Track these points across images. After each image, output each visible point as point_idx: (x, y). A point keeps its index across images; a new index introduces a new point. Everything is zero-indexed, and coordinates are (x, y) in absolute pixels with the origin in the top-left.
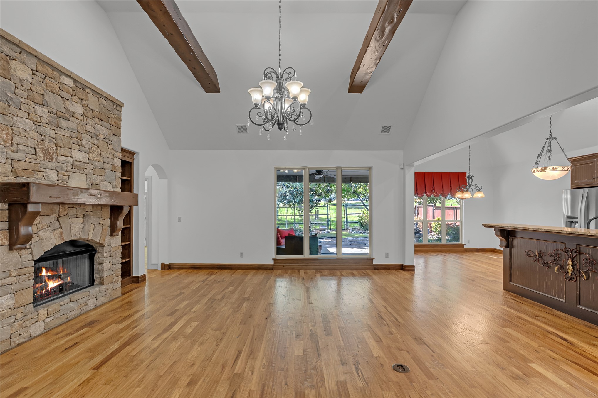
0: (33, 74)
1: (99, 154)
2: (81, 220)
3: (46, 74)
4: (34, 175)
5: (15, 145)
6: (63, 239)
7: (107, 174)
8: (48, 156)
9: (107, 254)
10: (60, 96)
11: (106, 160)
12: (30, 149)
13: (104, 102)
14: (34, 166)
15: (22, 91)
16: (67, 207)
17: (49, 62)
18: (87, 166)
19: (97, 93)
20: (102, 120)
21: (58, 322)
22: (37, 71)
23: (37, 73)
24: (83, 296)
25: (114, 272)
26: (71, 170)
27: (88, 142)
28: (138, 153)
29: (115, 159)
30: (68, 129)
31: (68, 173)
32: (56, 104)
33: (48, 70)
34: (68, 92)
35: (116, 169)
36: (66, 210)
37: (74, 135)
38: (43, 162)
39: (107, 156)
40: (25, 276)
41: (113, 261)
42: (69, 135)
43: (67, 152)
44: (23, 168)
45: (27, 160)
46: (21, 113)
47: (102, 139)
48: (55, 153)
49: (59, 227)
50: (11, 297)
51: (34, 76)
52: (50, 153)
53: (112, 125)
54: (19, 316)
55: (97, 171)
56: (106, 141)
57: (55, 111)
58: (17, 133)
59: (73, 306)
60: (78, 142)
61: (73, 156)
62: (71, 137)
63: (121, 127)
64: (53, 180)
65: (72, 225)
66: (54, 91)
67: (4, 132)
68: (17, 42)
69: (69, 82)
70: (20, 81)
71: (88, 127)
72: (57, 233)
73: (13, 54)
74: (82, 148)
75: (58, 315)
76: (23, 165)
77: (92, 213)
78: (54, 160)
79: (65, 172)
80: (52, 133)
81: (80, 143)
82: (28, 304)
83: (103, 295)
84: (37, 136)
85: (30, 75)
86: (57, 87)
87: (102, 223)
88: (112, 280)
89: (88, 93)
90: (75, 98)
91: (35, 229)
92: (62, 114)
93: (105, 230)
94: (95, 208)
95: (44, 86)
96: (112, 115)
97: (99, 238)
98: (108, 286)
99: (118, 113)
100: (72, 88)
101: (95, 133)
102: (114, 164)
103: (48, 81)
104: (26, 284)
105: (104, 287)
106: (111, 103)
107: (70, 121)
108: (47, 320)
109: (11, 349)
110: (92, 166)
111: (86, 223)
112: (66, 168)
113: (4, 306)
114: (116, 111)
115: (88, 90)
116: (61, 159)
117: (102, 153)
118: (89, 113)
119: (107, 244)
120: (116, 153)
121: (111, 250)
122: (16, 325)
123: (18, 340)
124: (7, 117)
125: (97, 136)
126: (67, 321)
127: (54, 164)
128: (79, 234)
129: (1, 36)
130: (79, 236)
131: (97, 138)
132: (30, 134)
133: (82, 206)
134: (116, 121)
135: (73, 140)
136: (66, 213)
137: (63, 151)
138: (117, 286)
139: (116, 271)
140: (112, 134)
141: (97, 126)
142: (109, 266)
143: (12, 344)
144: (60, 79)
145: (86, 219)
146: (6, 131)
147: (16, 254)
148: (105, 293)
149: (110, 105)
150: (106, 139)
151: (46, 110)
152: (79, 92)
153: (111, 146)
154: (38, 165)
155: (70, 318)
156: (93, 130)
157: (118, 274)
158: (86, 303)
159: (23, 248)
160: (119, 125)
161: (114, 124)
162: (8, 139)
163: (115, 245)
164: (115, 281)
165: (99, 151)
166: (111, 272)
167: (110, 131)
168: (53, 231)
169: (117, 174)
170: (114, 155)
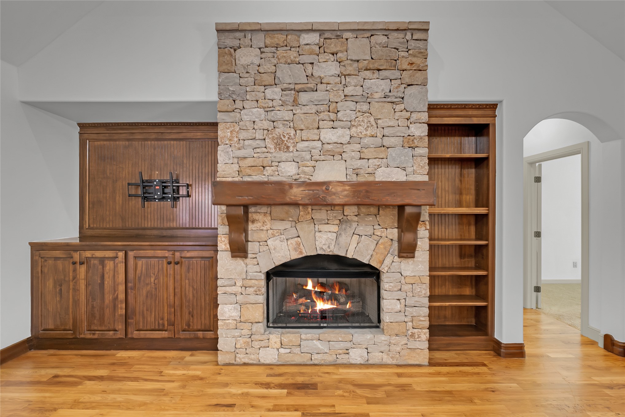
0: (262, 53)
1: (372, 126)
2: (335, 228)
3: (277, 44)
4: (262, 171)
5: (241, 142)
6: (301, 253)
7: (391, 155)
8: (281, 145)
9: (390, 286)
10: (299, 63)
11: (386, 132)
12: (258, 142)
13: (381, 39)
14: (263, 161)
15: (246, 79)
16: (310, 210)
17: (278, 28)
18: (347, 148)
20: (379, 70)
21: (298, 359)
22: (266, 47)
23: (266, 50)
24: (340, 339)
25: (410, 320)
26: (318, 157)
27: (349, 111)
28: (501, 102)
29: (411, 126)
30: (311, 103)
31: (313, 163)
32: (293, 76)
33: (280, 38)
34: (311, 53)
35: (414, 143)
36: (308, 213)
37: (322, 108)
38: (274, 154)
39: (391, 124)
40: (252, 290)
41: (407, 300)
42: (314, 111)
43: (312, 134)
44: (250, 165)
45: (255, 155)
46: (247, 104)
47: (377, 100)
48: (292, 139)
49: (297, 235)
50: (237, 309)
51: (263, 56)
52: (283, 141)
53: (403, 71)
54: (245, 332)
55: (367, 153)
56: (389, 100)
57: (292, 86)
58: (245, 128)
59: (321, 347)
60: (329, 116)
61: (321, 138)
62: (318, 112)
63: (427, 66)
64: (289, 174)
65: (317, 234)
66: (289, 61)
67: (228, 130)
68: (236, 27)
69: (313, 38)
70: (244, 68)
71: (348, 90)
72: (292, 244)
73: (236, 43)
74: (336, 124)
75: (297, 350)
76: (249, 162)
77: (356, 219)
78: (291, 149)
79: (308, 163)
80: (288, 115)
81: (333, 116)
82: (257, 323)
83: (382, 349)
84: (267, 124)
85: (257, 56)
86: (293, 54)
87: (379, 234)
88: (404, 331)
89: (347, 39)
90: (322, 57)
91: (263, 236)
92: (303, 86)
93: (382, 247)
94: (363, 210)
95: (275, 61)
96: (403, 54)
97: (368, 257)
98: (394, 339)
99: (418, 45)
100: (317, 44)
101: (364, 94)
102: (409, 136)
103: (281, 52)
104: (252, 298)
105: (382, 338)
106: (399, 35)
107: (316, 91)
108: (282, 351)
109: (233, 365)
110: (359, 146)
111: (343, 233)
112: (308, 157)
113: (227, 315)
114: (412, 44)
115: (346, 35)
116: (301, 145)
117: (379, 121)
118: (350, 68)
119: (386, 269)
120: (413, 115)
121: (403, 281)
122: (241, 341)
123: (244, 358)
124: (232, 114)
125: (367, 99)
126: (312, 363)
127: (291, 154)
128: (329, 247)
129: (221, 30)
130: (329, 250)
131: (369, 100)
132: (259, 125)
133: (337, 208)
134: (414, 60)
135: (322, 116)
136: (309, 217)
137: (305, 135)
138: (417, 345)
139: (414, 318)
140: (403, 86)
141: (368, 83)
142: (398, 306)
143: (238, 359)
144: (298, 41)
145: (344, 226)
146: (231, 129)
147: (240, 262)
148: (386, 348)
149: (396, 38)
150: (389, 97)
151: (278, 90)
152: (330, 44)
153: (402, 107)
154: (268, 159)
155: (316, 362)
156: (359, 91)
157: (420, 325)
158: (347, 352)
159: (246, 257)
160: (422, 65)
161: (409, 67)
162: (233, 137)
163: (413, 274)
164: (413, 335)
165: (372, 119)
166: (401, 317)
167: (399, 82)
168: (287, 240)
169: (418, 151)
170: (408, 120)
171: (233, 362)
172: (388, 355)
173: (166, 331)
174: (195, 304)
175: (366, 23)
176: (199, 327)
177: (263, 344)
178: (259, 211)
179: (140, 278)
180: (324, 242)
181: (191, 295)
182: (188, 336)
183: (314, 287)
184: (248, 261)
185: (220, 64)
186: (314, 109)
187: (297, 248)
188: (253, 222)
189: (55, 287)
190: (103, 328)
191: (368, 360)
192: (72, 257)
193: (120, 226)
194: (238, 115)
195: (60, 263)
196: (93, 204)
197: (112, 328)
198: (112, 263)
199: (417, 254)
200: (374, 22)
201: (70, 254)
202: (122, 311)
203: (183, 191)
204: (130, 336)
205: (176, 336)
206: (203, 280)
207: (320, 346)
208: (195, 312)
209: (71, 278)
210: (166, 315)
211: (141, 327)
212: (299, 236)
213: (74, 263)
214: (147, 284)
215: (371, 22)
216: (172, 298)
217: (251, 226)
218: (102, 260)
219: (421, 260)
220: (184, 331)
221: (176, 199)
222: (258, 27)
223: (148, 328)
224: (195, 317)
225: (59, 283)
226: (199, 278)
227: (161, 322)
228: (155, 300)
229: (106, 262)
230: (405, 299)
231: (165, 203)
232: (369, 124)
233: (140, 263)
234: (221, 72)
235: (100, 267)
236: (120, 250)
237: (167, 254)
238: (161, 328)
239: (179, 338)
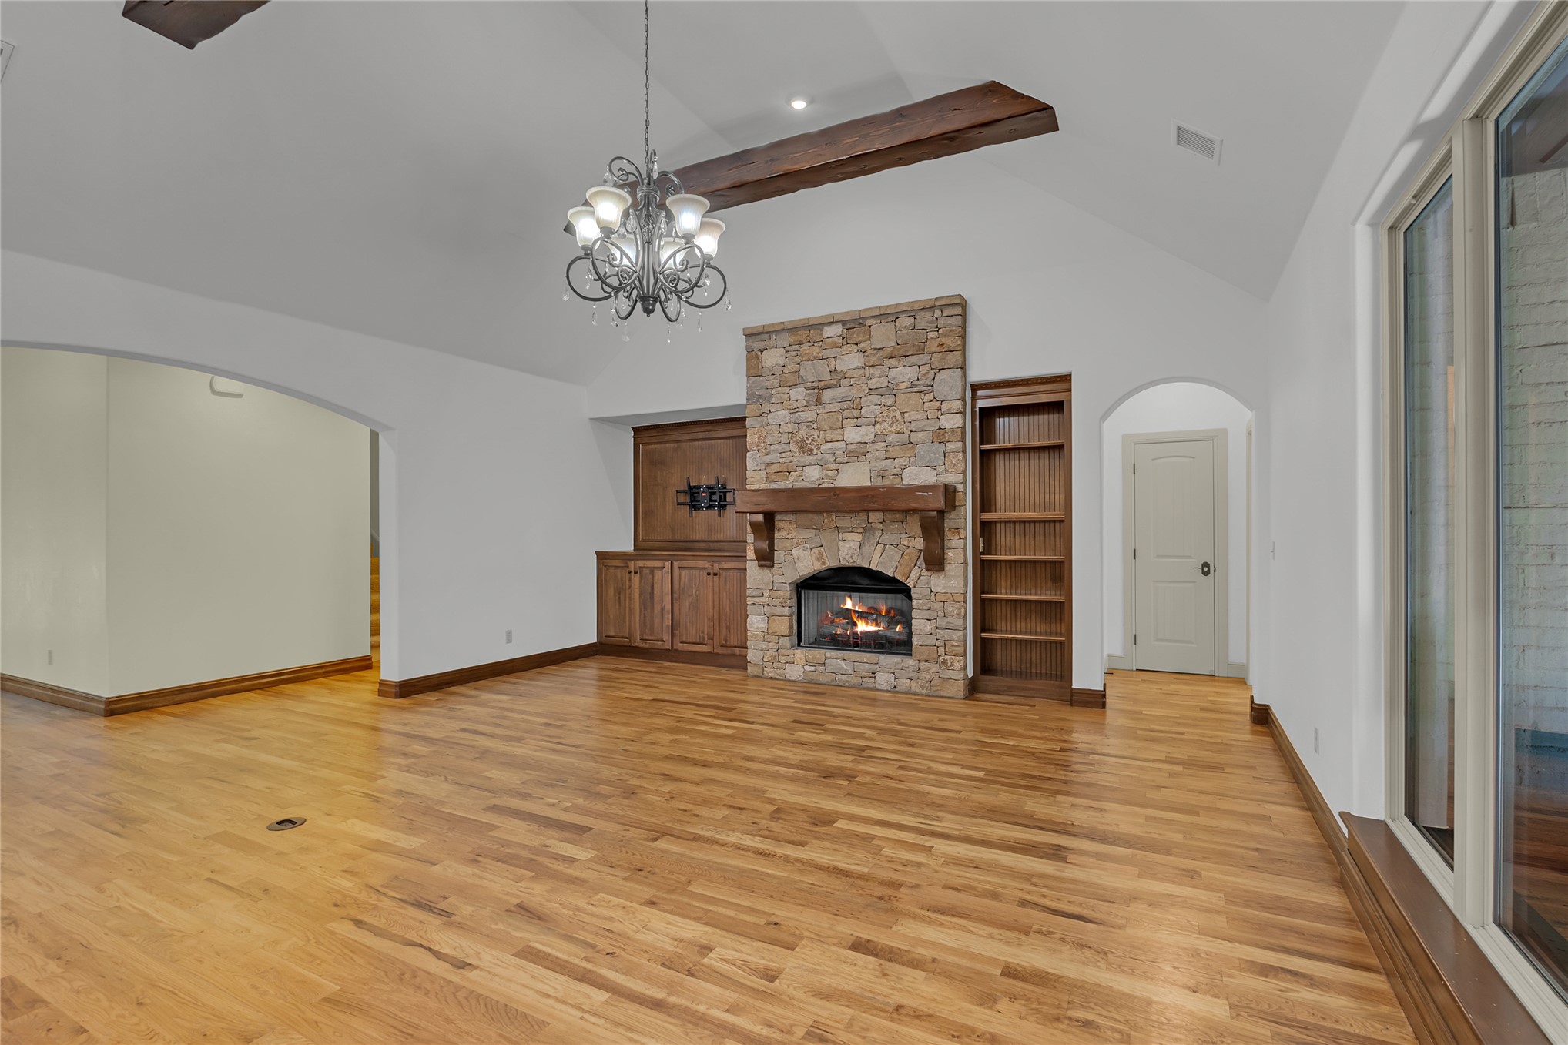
0: (786, 352)
1: (898, 421)
2: (859, 537)
3: (801, 341)
4: (788, 477)
5: (768, 447)
6: (824, 563)
7: (919, 452)
8: (805, 448)
9: (918, 603)
10: (823, 359)
11: (913, 427)
12: (783, 446)
13: (907, 321)
14: (788, 466)
15: (772, 381)
16: (833, 517)
17: (800, 324)
18: (871, 448)
19: (888, 315)
20: (905, 356)
21: (822, 679)
22: (790, 345)
23: (790, 348)
24: (865, 661)
25: (942, 644)
26: (840, 459)
27: (873, 406)
29: (941, 417)
30: (834, 401)
31: (836, 466)
32: (816, 373)
33: (802, 335)
34: (835, 346)
35: (945, 438)
36: (832, 520)
37: (845, 405)
38: (798, 459)
39: (917, 417)
40: (778, 601)
41: (938, 620)
42: (837, 409)
43: (836, 434)
44: (776, 471)
45: (781, 460)
46: (773, 408)
47: (902, 391)
48: (816, 441)
50: (763, 620)
51: (788, 355)
52: (807, 444)
53: (933, 353)
54: (772, 645)
55: (892, 452)
56: (915, 389)
57: (815, 384)
58: (771, 432)
59: (847, 668)
60: (853, 413)
61: (845, 438)
62: (841, 410)
63: (967, 344)
64: (813, 479)
65: (840, 543)
66: (812, 358)
67: (756, 436)
68: (761, 330)
69: (835, 330)
70: (770, 369)
71: (873, 383)
72: (816, 554)
73: (762, 345)
74: (860, 421)
75: (821, 669)
76: (775, 468)
77: (881, 526)
78: (815, 452)
79: (831, 466)
80: (812, 416)
81: (855, 413)
82: (783, 636)
83: (910, 675)
84: (790, 427)
85: (782, 355)
86: (815, 350)
87: (906, 543)
88: (935, 656)
89: (870, 326)
90: (844, 351)
91: (788, 544)
92: (826, 383)
93: (907, 557)
94: (889, 516)
95: (798, 360)
96: (931, 335)
97: (892, 569)
98: (923, 665)
99: (949, 322)
100: (841, 336)
101: (890, 385)
102: (940, 428)
103: (804, 349)
104: (779, 610)
105: (909, 662)
106: (927, 313)
107: (840, 386)
108: (807, 668)
109: (761, 677)
110: (885, 444)
111: (866, 542)
112: (832, 460)
113: (756, 626)
114: (942, 322)
115: (869, 322)
116: (826, 447)
117: (906, 415)
118: (874, 358)
119: (912, 583)
120: (944, 404)
121: (933, 599)
122: (769, 654)
123: (770, 672)
124: (759, 419)
125: (891, 390)
126: (836, 684)
127: (815, 457)
128: (851, 557)
129: (750, 335)
130: (852, 561)
131: (894, 392)
132: (784, 428)
133: (861, 514)
134: (945, 340)
135: (845, 414)
136: (833, 525)
137: (829, 435)
138: (949, 674)
139: (946, 642)
140: (932, 372)
141: (893, 373)
142: (928, 627)
143: (765, 673)
144: (822, 335)
145: (867, 534)
146: (758, 434)
147: (767, 571)
148: (913, 674)
149: (923, 318)
150: (916, 386)
151: (801, 390)
152: (853, 335)
153: (931, 396)
154: (793, 463)
155: (841, 683)
156: (884, 382)
157: (953, 650)
158: (873, 675)
159: (773, 567)
160: (953, 345)
161: (938, 349)
162: (760, 443)
163: (944, 591)
164: (945, 662)
165: (898, 414)
166: (931, 641)
167: (928, 367)
168: (811, 549)
169: (951, 446)
170: (938, 410)
171: (761, 675)
172: (917, 683)
173: (706, 645)
174: (732, 618)
175: (888, 306)
176: (734, 643)
177: (789, 659)
178: (785, 519)
179: (683, 589)
180: (846, 552)
181: (728, 609)
182: (725, 652)
183: (854, 606)
184: (774, 570)
185: (748, 370)
186: (836, 407)
187: (820, 558)
188: (779, 530)
189: (615, 595)
190: (653, 638)
191: (895, 687)
192: (628, 567)
193: (671, 538)
194: (765, 419)
195: (618, 571)
196: (645, 513)
197: (660, 638)
198: (660, 572)
199: (948, 567)
200: (897, 305)
201: (626, 563)
202: (668, 622)
204: (675, 647)
205: (715, 651)
206: (739, 593)
207: (844, 666)
208: (732, 626)
209: (628, 587)
210: (706, 628)
211: (684, 639)
212: (822, 546)
213: (630, 572)
214: (690, 596)
215: (893, 305)
216: (711, 611)
217: (777, 535)
218: (652, 570)
219: (953, 574)
220: (722, 646)
221: (723, 507)
222: (782, 327)
223: (691, 641)
224: (730, 633)
225: (619, 592)
226: (735, 592)
227: (701, 635)
228: (697, 613)
229: (656, 571)
230: (936, 619)
231: (713, 511)
232: (894, 420)
233: (683, 573)
234: (749, 376)
235: (651, 576)
236: (667, 560)
237: (707, 565)
238: (702, 641)
239: (718, 654)
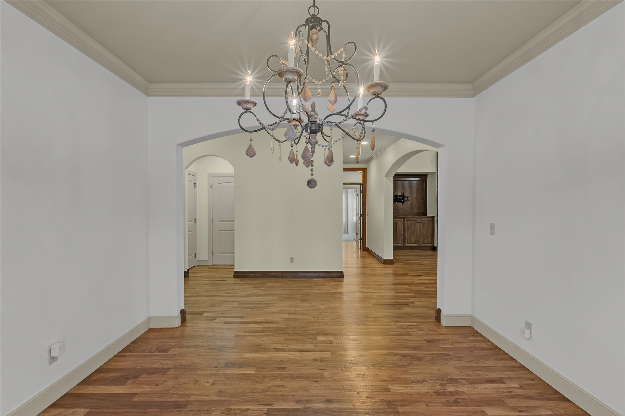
176: (427, 243)
181: (424, 233)
182: (423, 246)
190: (397, 243)
197: (399, 243)
202: (403, 238)
203: (406, 199)
204: (405, 246)
205: (420, 246)
210: (416, 239)
211: (409, 243)
214: (411, 229)
220: (422, 243)
223: (411, 243)
224: (426, 239)
227: (415, 241)
228: (413, 234)
231: (399, 203)
238: (415, 243)
239: (421, 246)
